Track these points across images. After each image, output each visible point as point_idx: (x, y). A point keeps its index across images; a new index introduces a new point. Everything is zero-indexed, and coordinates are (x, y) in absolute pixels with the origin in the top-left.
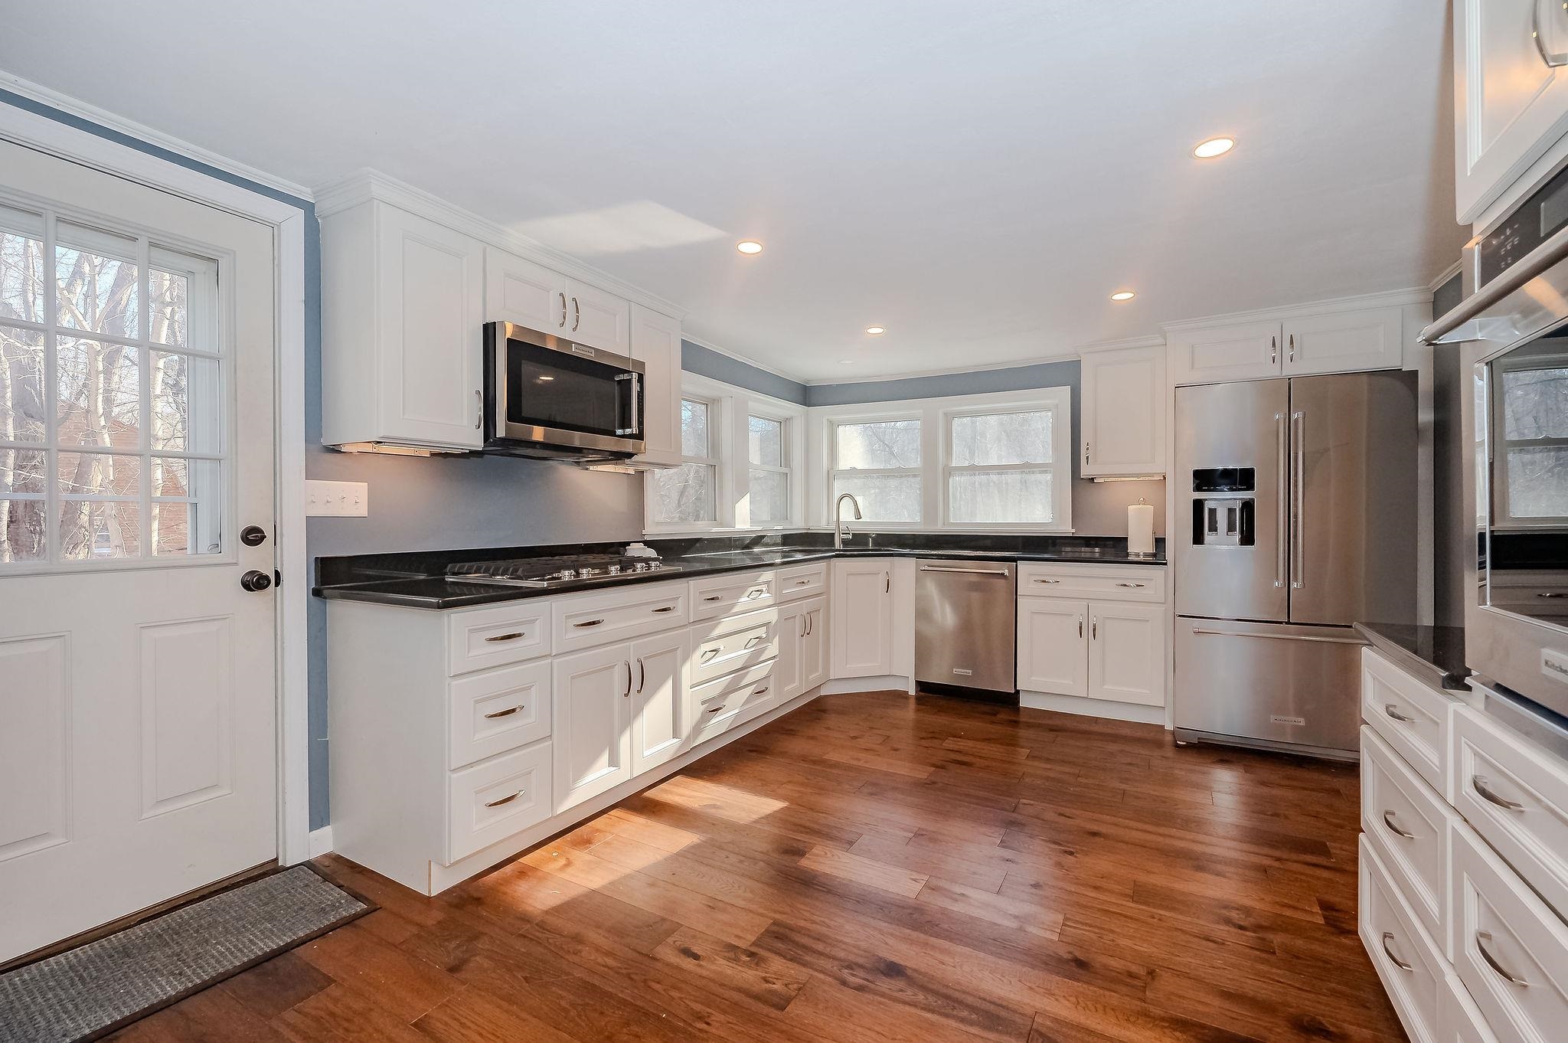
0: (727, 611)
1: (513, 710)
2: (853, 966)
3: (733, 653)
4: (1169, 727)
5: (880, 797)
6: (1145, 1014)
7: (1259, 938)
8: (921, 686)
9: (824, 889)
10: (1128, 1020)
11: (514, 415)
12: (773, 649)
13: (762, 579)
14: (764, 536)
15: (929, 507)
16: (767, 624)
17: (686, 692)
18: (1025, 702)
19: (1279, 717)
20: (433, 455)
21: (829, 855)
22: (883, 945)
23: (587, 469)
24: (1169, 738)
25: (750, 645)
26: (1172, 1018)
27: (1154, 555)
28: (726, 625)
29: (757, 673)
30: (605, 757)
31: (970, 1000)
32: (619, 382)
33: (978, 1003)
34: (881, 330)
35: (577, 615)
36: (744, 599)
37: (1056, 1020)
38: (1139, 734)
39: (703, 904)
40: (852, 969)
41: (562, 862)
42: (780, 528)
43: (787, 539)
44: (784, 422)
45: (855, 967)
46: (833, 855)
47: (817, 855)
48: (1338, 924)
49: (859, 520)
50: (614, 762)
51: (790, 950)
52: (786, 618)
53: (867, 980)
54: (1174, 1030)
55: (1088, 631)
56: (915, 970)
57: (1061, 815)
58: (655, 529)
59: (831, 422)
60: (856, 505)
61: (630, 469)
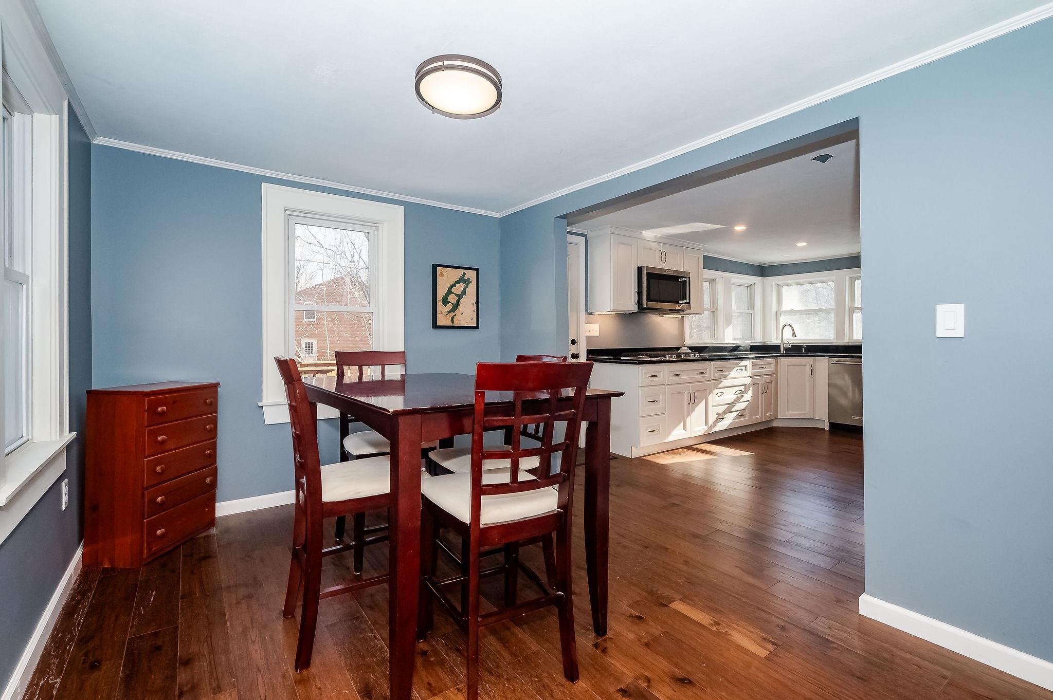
0: (726, 377)
1: (655, 401)
3: (730, 396)
8: (832, 425)
11: (649, 299)
12: (748, 396)
13: (741, 364)
14: (740, 346)
15: (840, 331)
16: (745, 385)
17: (710, 408)
23: (663, 316)
25: (737, 393)
28: (725, 383)
29: (740, 406)
30: (682, 425)
32: (683, 282)
34: (805, 244)
35: (673, 371)
36: (734, 372)
42: (747, 342)
43: (753, 348)
44: (750, 287)
49: (795, 338)
50: (684, 428)
52: (754, 384)
58: (689, 342)
59: (778, 285)
60: (793, 330)
61: (680, 316)
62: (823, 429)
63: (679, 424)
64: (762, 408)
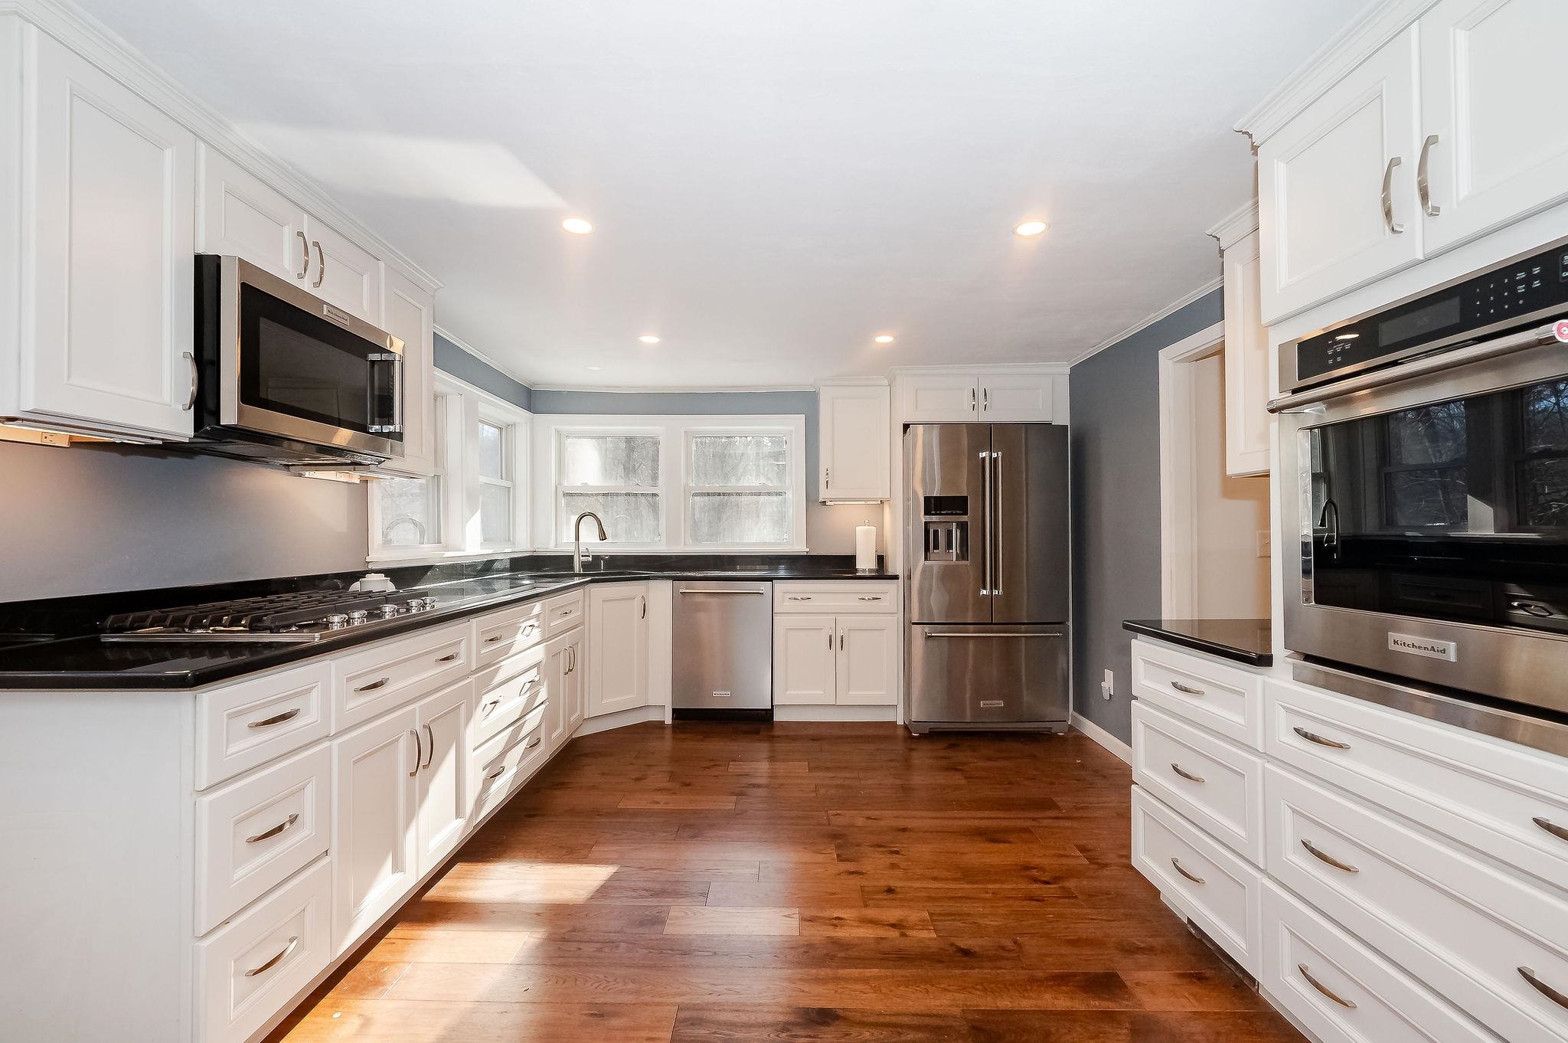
0: (505, 651)
1: (280, 828)
2: (788, 1026)
3: (510, 703)
4: (900, 722)
5: (700, 839)
6: (1033, 980)
7: (1060, 887)
8: (677, 713)
9: (707, 954)
10: (1026, 990)
11: (250, 393)
12: (543, 695)
13: (534, 612)
14: (494, 561)
16: (537, 665)
17: (468, 758)
18: (778, 716)
19: (987, 702)
20: (74, 444)
21: (691, 915)
22: (801, 994)
23: (300, 475)
24: (901, 732)
25: (523, 692)
26: (1052, 977)
27: (877, 571)
28: (508, 667)
29: (531, 722)
30: (389, 864)
31: (906, 1020)
32: (373, 362)
33: (916, 1021)
35: (359, 676)
36: (519, 637)
37: (983, 1012)
38: (881, 732)
39: (585, 1015)
40: (788, 1030)
41: (355, 1022)
43: (516, 564)
44: (504, 429)
45: (789, 1027)
46: (695, 914)
47: (677, 918)
48: (1095, 861)
49: (604, 541)
50: (397, 867)
51: (715, 1033)
52: (552, 655)
53: (810, 1036)
54: (1059, 985)
55: (836, 642)
56: (843, 1009)
57: (868, 818)
58: (381, 555)
59: (559, 433)
60: (600, 524)
61: (355, 477)
62: (660, 725)
63: (385, 859)
64: (565, 704)
